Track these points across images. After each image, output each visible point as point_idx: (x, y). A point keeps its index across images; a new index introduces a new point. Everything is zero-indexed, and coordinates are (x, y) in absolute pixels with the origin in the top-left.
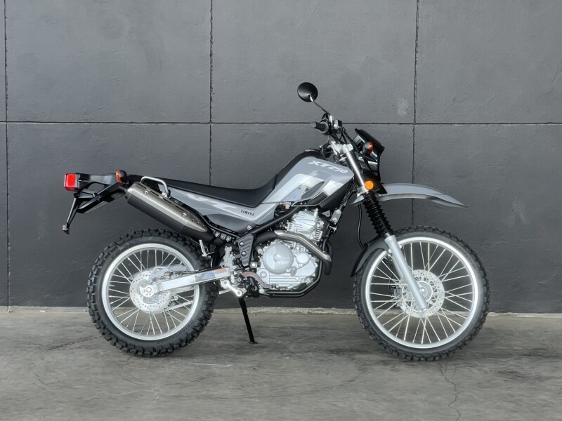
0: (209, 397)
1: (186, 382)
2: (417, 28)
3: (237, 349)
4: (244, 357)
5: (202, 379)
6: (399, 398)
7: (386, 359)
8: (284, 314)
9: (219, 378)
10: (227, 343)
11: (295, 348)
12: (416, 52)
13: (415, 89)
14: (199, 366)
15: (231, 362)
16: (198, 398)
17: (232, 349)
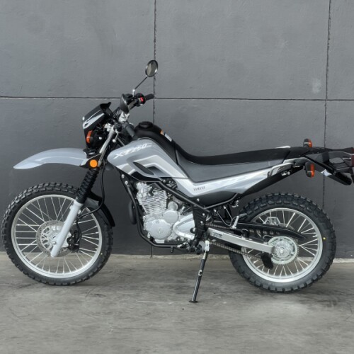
0: (155, 330)
1: (136, 317)
2: (330, 18)
3: (177, 289)
4: (182, 296)
5: (148, 314)
6: (316, 332)
7: (303, 299)
8: (214, 259)
9: (163, 314)
10: (168, 284)
11: (226, 289)
12: (329, 39)
13: (327, 70)
14: (145, 304)
15: (172, 300)
16: (146, 330)
17: (173, 290)
